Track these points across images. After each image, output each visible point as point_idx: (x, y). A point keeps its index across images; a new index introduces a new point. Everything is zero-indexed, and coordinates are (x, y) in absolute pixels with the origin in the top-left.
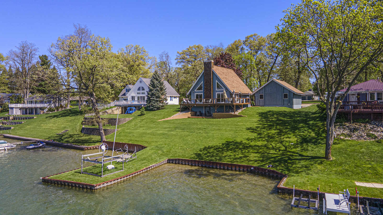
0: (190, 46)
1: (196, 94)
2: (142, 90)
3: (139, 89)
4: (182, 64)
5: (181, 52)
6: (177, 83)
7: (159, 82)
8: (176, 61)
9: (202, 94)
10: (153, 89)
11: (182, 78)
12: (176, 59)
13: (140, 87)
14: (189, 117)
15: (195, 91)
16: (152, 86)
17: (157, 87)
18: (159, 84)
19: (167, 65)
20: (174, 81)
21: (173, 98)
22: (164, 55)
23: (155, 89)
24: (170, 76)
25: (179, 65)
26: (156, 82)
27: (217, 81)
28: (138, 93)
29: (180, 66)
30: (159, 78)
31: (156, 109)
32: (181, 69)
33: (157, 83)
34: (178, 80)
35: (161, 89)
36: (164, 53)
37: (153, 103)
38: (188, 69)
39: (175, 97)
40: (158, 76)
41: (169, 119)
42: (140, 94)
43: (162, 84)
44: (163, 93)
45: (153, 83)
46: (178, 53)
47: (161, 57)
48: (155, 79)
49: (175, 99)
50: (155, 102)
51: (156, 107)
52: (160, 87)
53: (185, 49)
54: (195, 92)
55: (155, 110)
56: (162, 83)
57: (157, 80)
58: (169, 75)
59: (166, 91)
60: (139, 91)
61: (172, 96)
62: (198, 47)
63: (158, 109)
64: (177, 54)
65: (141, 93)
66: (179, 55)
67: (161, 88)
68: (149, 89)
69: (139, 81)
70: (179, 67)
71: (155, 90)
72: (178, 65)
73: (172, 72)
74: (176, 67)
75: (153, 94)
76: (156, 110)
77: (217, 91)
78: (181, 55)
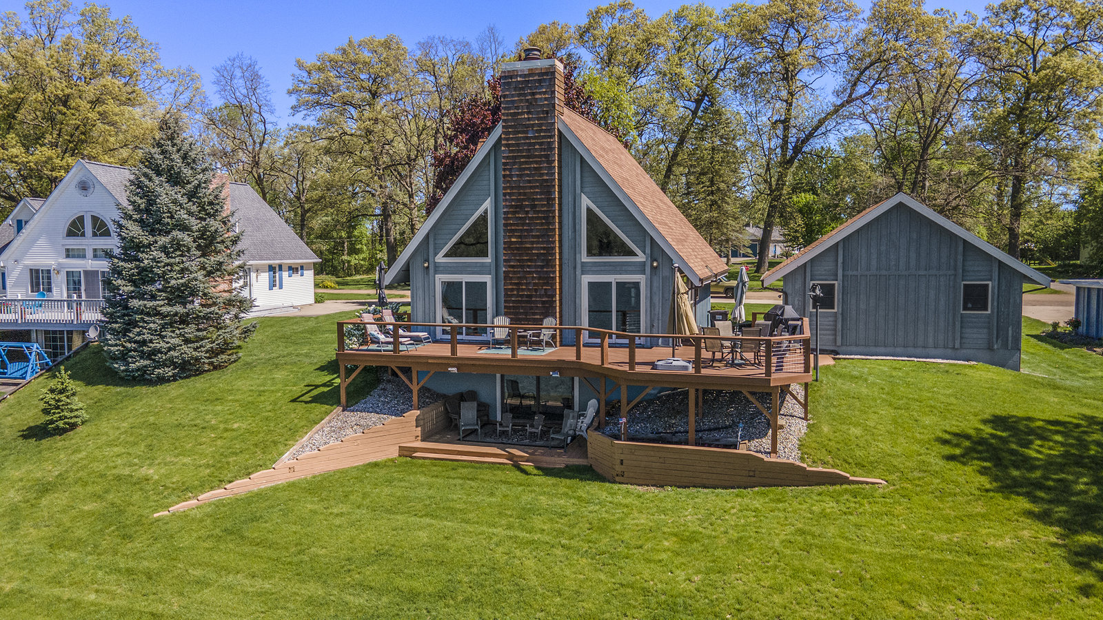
0: (353, 40)
1: (441, 278)
2: (95, 235)
3: (75, 229)
4: (319, 113)
5: (311, 61)
6: (295, 191)
7: (192, 195)
8: (293, 100)
9: (487, 279)
10: (146, 239)
11: (318, 173)
12: (290, 93)
13: (81, 219)
14: (406, 452)
15: (440, 258)
16: (141, 222)
17: (175, 227)
18: (194, 208)
19: (256, 116)
20: (284, 184)
21: (285, 274)
22: (238, 73)
23: (163, 240)
24: (269, 162)
25: (304, 119)
26: (166, 194)
27: (585, 202)
28: (69, 254)
29: (311, 122)
30: (187, 172)
31: (169, 372)
32: (314, 132)
33: (175, 202)
34: (300, 179)
35: (207, 243)
36: (237, 64)
37: (147, 337)
38: (345, 133)
39: (293, 269)
40: (185, 157)
41: (260, 480)
42: (84, 257)
43: (210, 208)
44: (220, 264)
45: (151, 202)
46: (300, 66)
47: (224, 78)
48: (159, 174)
49: (296, 277)
50: (163, 327)
51: (172, 363)
52: (195, 224)
53: (331, 52)
54: (438, 269)
55: (162, 380)
56: (211, 203)
57: (175, 179)
58: (263, 157)
59: (239, 247)
60: (74, 243)
61: (280, 266)
62: (387, 45)
63: (187, 369)
64: (297, 72)
65: (90, 254)
66: (305, 74)
67: (203, 232)
68: (123, 239)
69: (75, 182)
70: (305, 123)
71: (164, 249)
72: (301, 115)
73: (277, 147)
74: (291, 125)
75: (143, 277)
76: (175, 378)
77: (586, 269)
78: (315, 76)
